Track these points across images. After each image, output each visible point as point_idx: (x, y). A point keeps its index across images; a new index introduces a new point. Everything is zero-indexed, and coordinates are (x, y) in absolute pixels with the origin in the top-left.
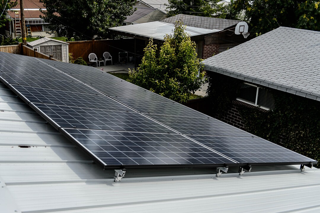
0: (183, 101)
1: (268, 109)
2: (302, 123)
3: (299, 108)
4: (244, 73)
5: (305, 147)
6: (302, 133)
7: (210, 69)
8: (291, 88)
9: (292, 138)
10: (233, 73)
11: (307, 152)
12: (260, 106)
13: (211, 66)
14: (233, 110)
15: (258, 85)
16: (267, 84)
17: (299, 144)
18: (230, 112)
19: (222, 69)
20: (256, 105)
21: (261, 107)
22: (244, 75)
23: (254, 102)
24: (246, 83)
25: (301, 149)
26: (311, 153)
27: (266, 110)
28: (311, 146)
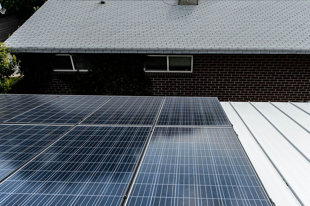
0: (7, 89)
1: (87, 71)
2: (119, 72)
3: (114, 62)
4: (57, 47)
5: (126, 88)
6: (121, 79)
7: (18, 51)
8: (106, 49)
9: (115, 86)
10: (46, 49)
11: (130, 91)
12: (78, 70)
13: (16, 48)
14: (54, 81)
15: (71, 54)
16: (83, 51)
17: (122, 88)
18: (51, 83)
19: (31, 48)
20: (74, 70)
21: (80, 71)
22: (58, 48)
23: (72, 68)
24: (57, 55)
25: (125, 91)
26: (132, 90)
27: (85, 72)
28: (131, 86)
